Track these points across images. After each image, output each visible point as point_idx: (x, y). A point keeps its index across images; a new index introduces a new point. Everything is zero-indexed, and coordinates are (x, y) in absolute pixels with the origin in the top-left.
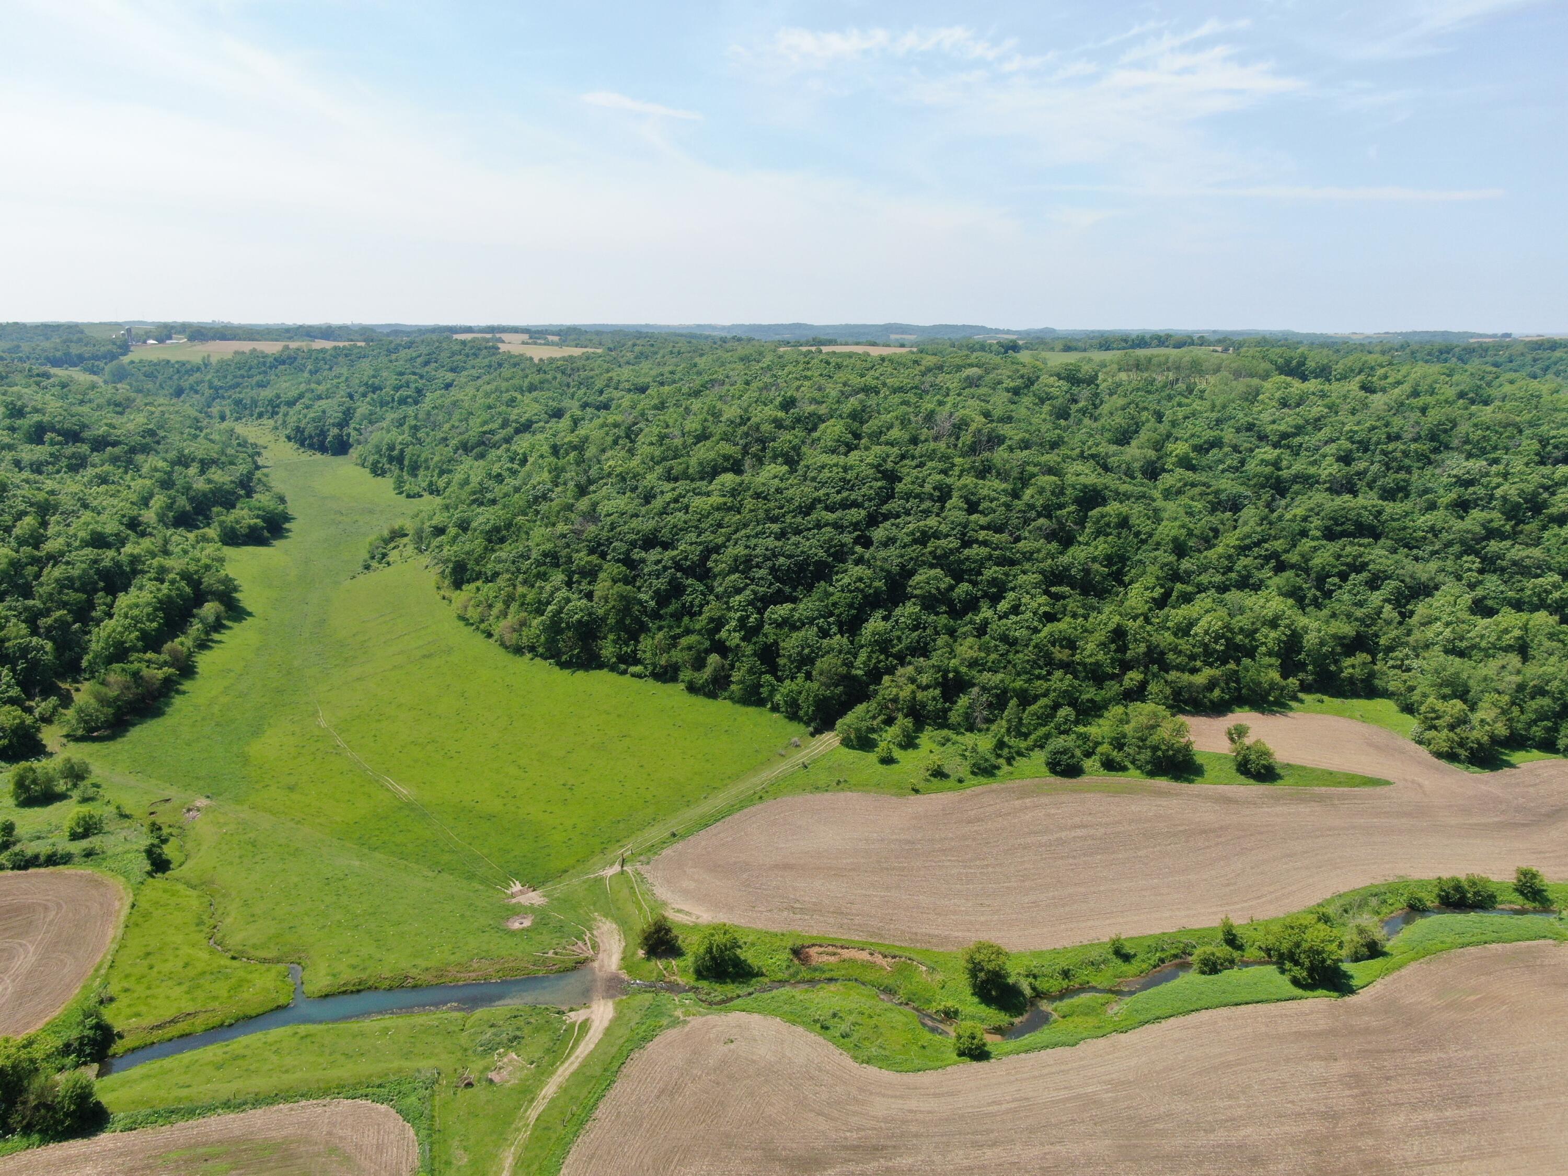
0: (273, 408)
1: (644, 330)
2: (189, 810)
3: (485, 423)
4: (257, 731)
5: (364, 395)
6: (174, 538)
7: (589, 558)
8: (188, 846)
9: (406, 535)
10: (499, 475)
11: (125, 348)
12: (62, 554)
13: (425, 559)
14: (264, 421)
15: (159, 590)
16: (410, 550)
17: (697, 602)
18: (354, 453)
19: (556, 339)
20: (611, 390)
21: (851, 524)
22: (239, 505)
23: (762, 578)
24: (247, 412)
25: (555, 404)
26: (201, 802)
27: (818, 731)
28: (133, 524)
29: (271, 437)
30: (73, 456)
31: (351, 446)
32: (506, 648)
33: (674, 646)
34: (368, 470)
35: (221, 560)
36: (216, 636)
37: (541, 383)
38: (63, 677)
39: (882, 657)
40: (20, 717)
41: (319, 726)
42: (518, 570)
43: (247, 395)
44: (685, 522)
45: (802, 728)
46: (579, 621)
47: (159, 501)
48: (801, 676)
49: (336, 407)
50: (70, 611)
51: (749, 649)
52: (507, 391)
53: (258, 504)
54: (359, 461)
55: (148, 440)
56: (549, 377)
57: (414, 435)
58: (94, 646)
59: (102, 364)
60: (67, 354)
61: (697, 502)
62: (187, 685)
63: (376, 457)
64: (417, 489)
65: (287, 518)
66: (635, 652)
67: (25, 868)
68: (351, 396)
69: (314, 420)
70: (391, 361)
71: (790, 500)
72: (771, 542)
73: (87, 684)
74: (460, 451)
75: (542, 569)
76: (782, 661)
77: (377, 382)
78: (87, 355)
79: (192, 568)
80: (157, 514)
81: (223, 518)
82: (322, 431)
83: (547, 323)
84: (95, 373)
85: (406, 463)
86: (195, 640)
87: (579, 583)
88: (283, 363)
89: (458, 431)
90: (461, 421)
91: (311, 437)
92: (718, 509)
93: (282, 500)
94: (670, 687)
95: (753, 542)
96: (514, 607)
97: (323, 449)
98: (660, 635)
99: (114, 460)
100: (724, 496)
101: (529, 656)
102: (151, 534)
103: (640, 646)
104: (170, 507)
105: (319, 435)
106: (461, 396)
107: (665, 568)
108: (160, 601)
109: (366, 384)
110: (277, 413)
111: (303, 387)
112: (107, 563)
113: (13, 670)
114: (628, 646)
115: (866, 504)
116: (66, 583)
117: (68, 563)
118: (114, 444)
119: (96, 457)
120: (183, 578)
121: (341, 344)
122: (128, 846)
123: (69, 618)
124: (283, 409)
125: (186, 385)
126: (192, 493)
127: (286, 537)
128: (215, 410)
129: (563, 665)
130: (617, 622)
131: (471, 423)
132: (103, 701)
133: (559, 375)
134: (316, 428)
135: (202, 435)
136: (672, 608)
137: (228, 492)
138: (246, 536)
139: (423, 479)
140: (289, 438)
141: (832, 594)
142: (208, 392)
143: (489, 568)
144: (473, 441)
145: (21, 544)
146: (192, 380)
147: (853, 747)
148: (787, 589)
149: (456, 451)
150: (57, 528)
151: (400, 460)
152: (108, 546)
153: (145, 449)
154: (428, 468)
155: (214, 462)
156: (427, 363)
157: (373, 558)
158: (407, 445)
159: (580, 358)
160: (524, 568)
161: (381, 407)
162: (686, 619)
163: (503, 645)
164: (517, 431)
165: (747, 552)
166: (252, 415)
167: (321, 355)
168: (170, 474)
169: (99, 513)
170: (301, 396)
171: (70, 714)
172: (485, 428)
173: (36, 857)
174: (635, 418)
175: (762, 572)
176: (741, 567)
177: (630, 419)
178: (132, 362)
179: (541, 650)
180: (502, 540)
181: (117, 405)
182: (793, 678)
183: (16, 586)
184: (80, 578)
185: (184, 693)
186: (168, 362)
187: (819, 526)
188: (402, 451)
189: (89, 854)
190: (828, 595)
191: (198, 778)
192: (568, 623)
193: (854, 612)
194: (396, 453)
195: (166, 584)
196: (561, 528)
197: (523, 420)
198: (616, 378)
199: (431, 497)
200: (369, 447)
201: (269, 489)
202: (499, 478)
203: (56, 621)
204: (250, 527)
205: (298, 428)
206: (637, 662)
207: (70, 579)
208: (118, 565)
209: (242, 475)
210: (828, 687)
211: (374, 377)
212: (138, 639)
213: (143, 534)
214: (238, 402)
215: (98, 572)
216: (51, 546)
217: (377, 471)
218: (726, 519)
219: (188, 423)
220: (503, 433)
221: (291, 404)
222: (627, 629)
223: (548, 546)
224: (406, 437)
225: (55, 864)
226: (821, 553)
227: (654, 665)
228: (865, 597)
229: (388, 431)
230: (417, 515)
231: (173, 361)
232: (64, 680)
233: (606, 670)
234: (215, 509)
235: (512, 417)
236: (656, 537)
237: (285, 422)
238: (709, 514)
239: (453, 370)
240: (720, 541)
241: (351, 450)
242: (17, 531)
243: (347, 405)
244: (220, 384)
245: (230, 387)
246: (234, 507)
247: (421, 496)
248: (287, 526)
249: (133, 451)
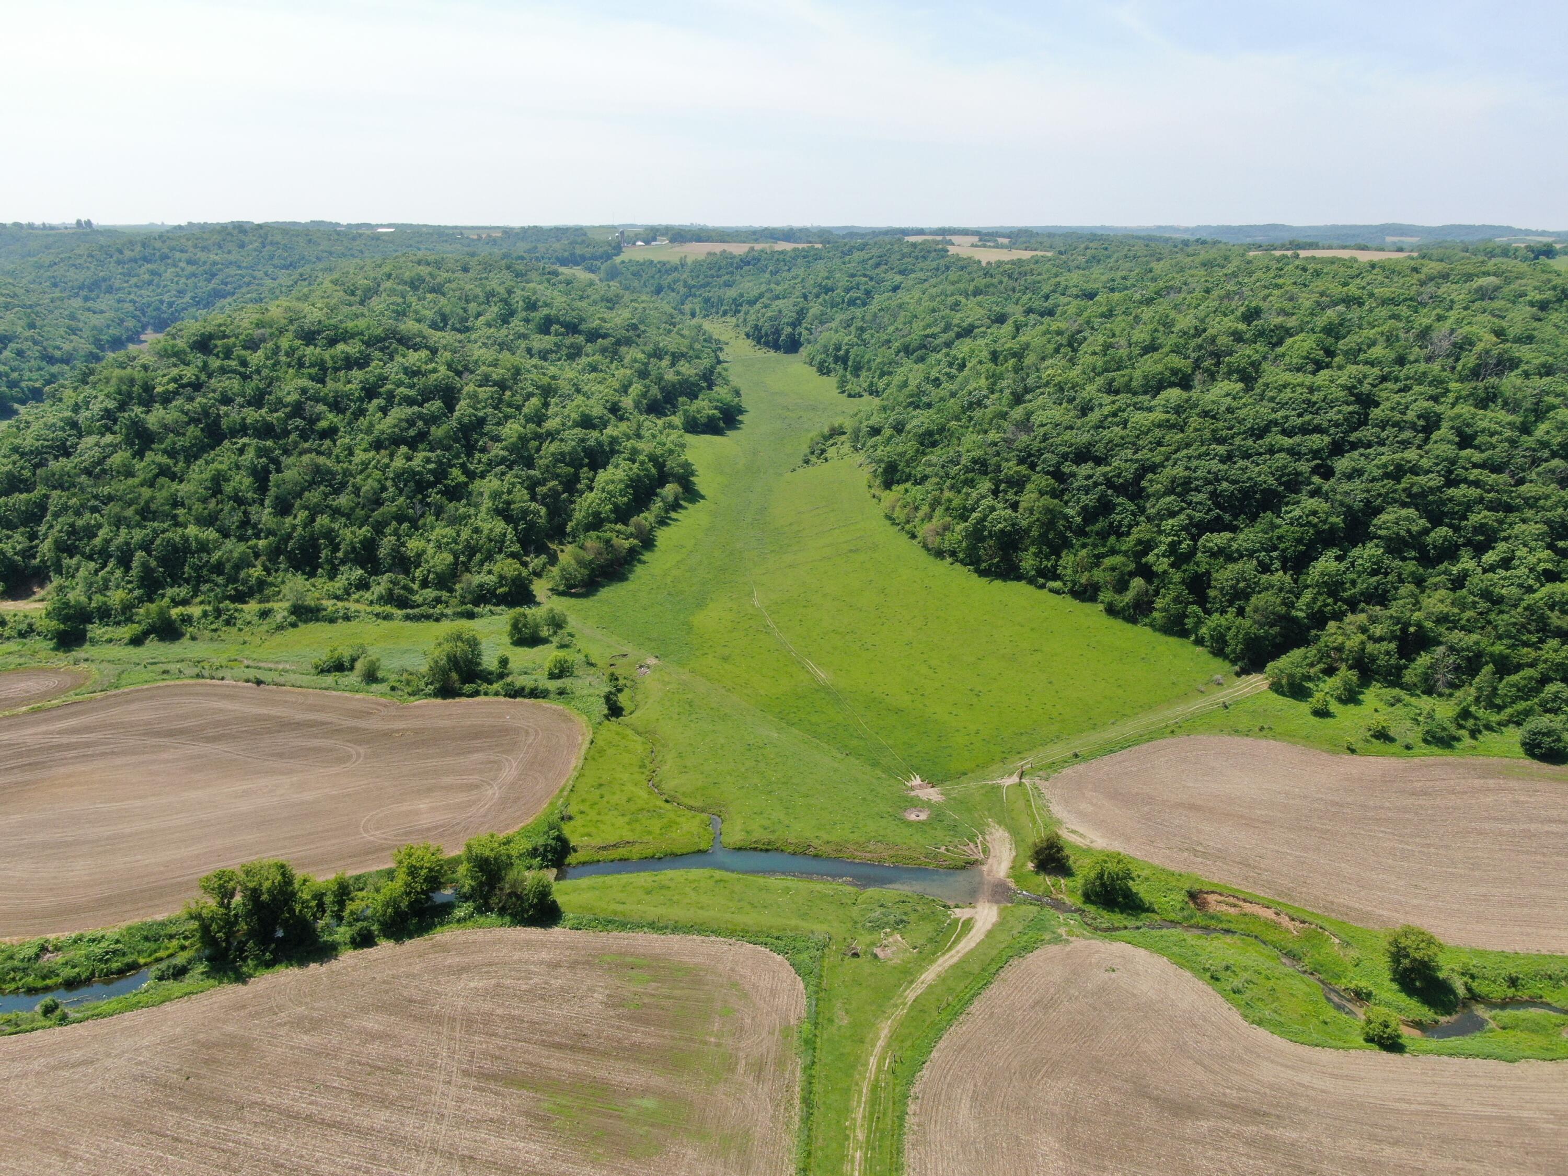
0: (736, 307)
1: (1099, 232)
2: (641, 667)
3: (929, 326)
4: (701, 604)
5: (817, 296)
6: (646, 424)
7: (1018, 468)
8: (638, 698)
9: (844, 433)
10: (937, 379)
11: (618, 249)
12: (558, 432)
13: (860, 458)
14: (728, 318)
15: (631, 469)
16: (846, 448)
17: (1126, 522)
18: (804, 351)
19: (1006, 241)
20: (1057, 295)
21: (1311, 451)
22: (701, 396)
23: (1200, 503)
24: (714, 310)
25: (998, 309)
26: (652, 661)
27: (1244, 671)
28: (614, 409)
29: (732, 334)
30: (572, 346)
31: (801, 345)
32: (928, 550)
33: (1097, 565)
34: (815, 369)
35: (683, 446)
36: (673, 515)
37: (987, 286)
38: (551, 538)
39: (1330, 601)
40: (518, 570)
41: (753, 606)
42: (947, 475)
43: (713, 293)
44: (1122, 438)
45: (1227, 665)
46: (1002, 531)
47: (636, 389)
48: (1232, 610)
49: (791, 307)
50: (560, 483)
51: (1177, 577)
52: (952, 295)
53: (717, 397)
54: (807, 360)
55: (631, 333)
56: (995, 281)
57: (859, 337)
58: (578, 515)
59: (599, 263)
60: (573, 254)
61: (1138, 418)
62: (647, 556)
63: (823, 356)
64: (858, 389)
65: (741, 411)
66: (1055, 567)
67: (514, 696)
68: (805, 297)
69: (770, 319)
70: (844, 263)
71: (1241, 422)
72: (1215, 465)
73: (570, 546)
74: (902, 354)
75: (970, 475)
76: (1212, 593)
77: (830, 283)
78: (588, 255)
79: (659, 451)
80: (634, 401)
81: (687, 407)
82: (777, 329)
83: (998, 225)
84: (593, 272)
85: (850, 363)
86: (657, 516)
87: (1005, 492)
88: (748, 263)
89: (901, 333)
90: (905, 324)
91: (767, 335)
92: (1159, 426)
93: (737, 393)
94: (1088, 606)
95: (1195, 463)
96: (939, 511)
97: (776, 347)
98: (1083, 552)
99: (604, 351)
100: (1168, 412)
101: (949, 560)
102: (628, 419)
103: (1061, 562)
104: (644, 395)
105: (774, 333)
106: (906, 299)
107: (1096, 484)
108: (631, 480)
109: (820, 285)
110: (739, 312)
111: (763, 288)
112: (592, 442)
113: (515, 529)
114: (1048, 560)
115: (1332, 430)
116: (560, 458)
117: (562, 440)
118: (604, 336)
119: (589, 348)
120: (650, 460)
121: (800, 246)
122: (592, 691)
123: (560, 488)
124: (745, 308)
125: (665, 283)
126: (663, 383)
127: (739, 428)
128: (687, 307)
129: (982, 573)
130: (1040, 535)
131: (915, 325)
132: (581, 562)
133: (1005, 279)
134: (772, 326)
135: (675, 330)
136: (1098, 526)
137: (693, 384)
138: (705, 424)
139: (864, 379)
140: (748, 336)
141: (1279, 527)
142: (683, 290)
143: (918, 471)
144: (915, 344)
145: (527, 422)
146: (670, 279)
147: (1283, 694)
148: (1227, 517)
149: (897, 354)
150: (556, 409)
151: (844, 360)
152: (593, 427)
153: (628, 342)
154: (869, 369)
155: (683, 355)
156: (878, 265)
157: (813, 453)
158: (852, 346)
159: (1029, 261)
160: (952, 473)
161: (832, 307)
162: (1112, 539)
163: (925, 546)
164: (959, 336)
165: (1187, 473)
166: (718, 313)
167: (782, 257)
168: (646, 365)
169: (588, 398)
170: (761, 296)
171: (555, 571)
172: (928, 331)
173: (523, 689)
174: (1080, 325)
175: (1201, 497)
176: (1179, 489)
177: (1075, 327)
178: (623, 262)
179: (961, 555)
180: (934, 444)
181: (608, 301)
182: (1223, 612)
183: (522, 457)
184: (570, 454)
185: (644, 563)
186: (652, 262)
187: (1271, 451)
188: (847, 352)
189: (562, 692)
190: (1274, 527)
191: (649, 639)
192: (990, 532)
193: (1301, 548)
194: (842, 352)
195: (637, 465)
196: (993, 436)
197: (965, 324)
198: (1063, 283)
199: (870, 397)
200: (818, 346)
201: (727, 382)
202: (937, 382)
203: (550, 490)
204: (708, 417)
205: (756, 326)
206: (1056, 577)
207: (562, 454)
208: (600, 444)
209: (705, 368)
210: (1262, 625)
211: (827, 278)
212: (611, 511)
213: (621, 419)
214: (707, 301)
215: (585, 450)
216: (550, 424)
217: (823, 370)
218: (1167, 438)
219: (664, 318)
220: (945, 337)
221: (752, 303)
222: (1049, 544)
223: (978, 453)
224: (852, 338)
225: (536, 697)
226: (1271, 480)
227: (1074, 583)
228: (1318, 533)
229: (836, 332)
230: (856, 415)
231: (656, 262)
232: (552, 542)
233: (1023, 582)
234: (681, 399)
235: (956, 321)
236: (1089, 451)
237: (745, 320)
238: (1149, 430)
239: (901, 272)
240: (1157, 460)
241: (801, 349)
242: (525, 410)
243: (801, 305)
244: (693, 283)
245: (701, 286)
246: (696, 397)
247: (861, 396)
248: (740, 418)
249: (618, 343)
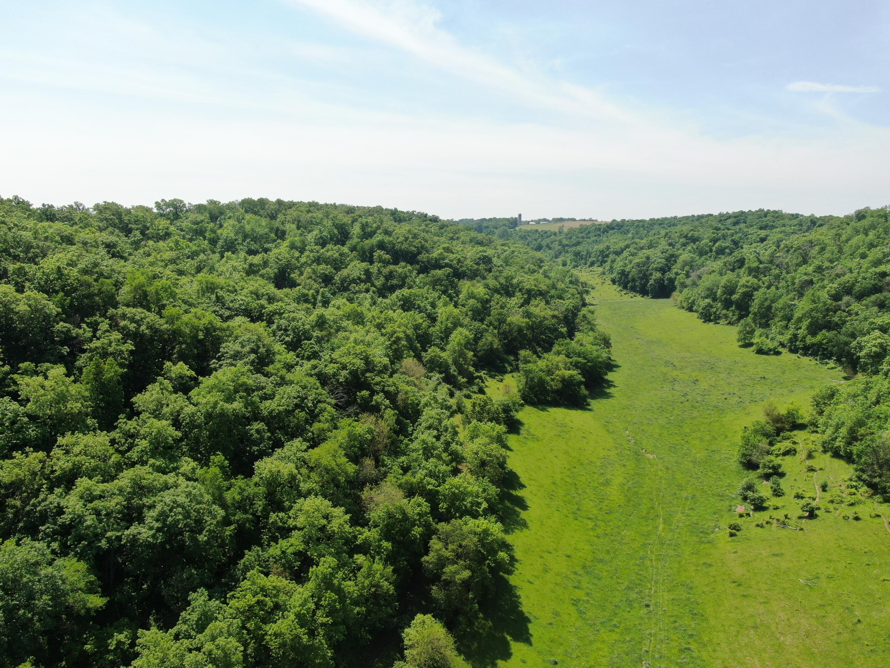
0: (603, 258)
5: (684, 245)
14: (595, 268)
18: (677, 296)
22: (556, 348)
24: (583, 261)
29: (599, 281)
30: (393, 276)
31: (674, 288)
34: (696, 315)
43: (583, 249)
49: (659, 254)
53: (578, 348)
54: (685, 304)
55: (482, 267)
60: (480, 226)
63: (709, 300)
64: (772, 344)
65: (610, 366)
68: (673, 246)
69: (638, 265)
77: (696, 234)
78: (491, 227)
81: (530, 366)
82: (645, 275)
85: (753, 309)
88: (613, 229)
91: (633, 280)
93: (606, 342)
97: (644, 292)
99: (435, 283)
102: (375, 410)
105: (642, 279)
109: (686, 237)
110: (606, 261)
111: (628, 242)
118: (443, 267)
119: (417, 279)
124: (612, 257)
126: (505, 327)
127: (607, 396)
134: (640, 271)
135: (541, 271)
137: (546, 330)
138: (557, 392)
139: (781, 332)
140: (614, 281)
142: (558, 248)
146: (548, 241)
151: (742, 305)
153: (473, 275)
155: (542, 294)
158: (753, 289)
161: (701, 255)
166: (586, 264)
167: (641, 223)
168: (487, 302)
170: (627, 246)
178: (516, 231)
186: (537, 231)
188: (747, 295)
194: (735, 297)
199: (794, 356)
200: (701, 290)
201: (593, 329)
204: (563, 380)
205: (623, 272)
209: (567, 310)
214: (577, 254)
217: (709, 316)
221: (618, 253)
224: (749, 280)
229: (723, 274)
231: (540, 230)
234: (523, 353)
237: (611, 267)
241: (675, 294)
243: (670, 252)
244: (567, 243)
245: (574, 245)
246: (548, 350)
247: (778, 353)
248: (610, 376)
249: (459, 275)
